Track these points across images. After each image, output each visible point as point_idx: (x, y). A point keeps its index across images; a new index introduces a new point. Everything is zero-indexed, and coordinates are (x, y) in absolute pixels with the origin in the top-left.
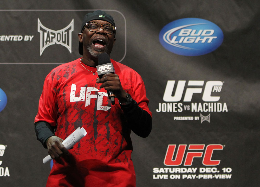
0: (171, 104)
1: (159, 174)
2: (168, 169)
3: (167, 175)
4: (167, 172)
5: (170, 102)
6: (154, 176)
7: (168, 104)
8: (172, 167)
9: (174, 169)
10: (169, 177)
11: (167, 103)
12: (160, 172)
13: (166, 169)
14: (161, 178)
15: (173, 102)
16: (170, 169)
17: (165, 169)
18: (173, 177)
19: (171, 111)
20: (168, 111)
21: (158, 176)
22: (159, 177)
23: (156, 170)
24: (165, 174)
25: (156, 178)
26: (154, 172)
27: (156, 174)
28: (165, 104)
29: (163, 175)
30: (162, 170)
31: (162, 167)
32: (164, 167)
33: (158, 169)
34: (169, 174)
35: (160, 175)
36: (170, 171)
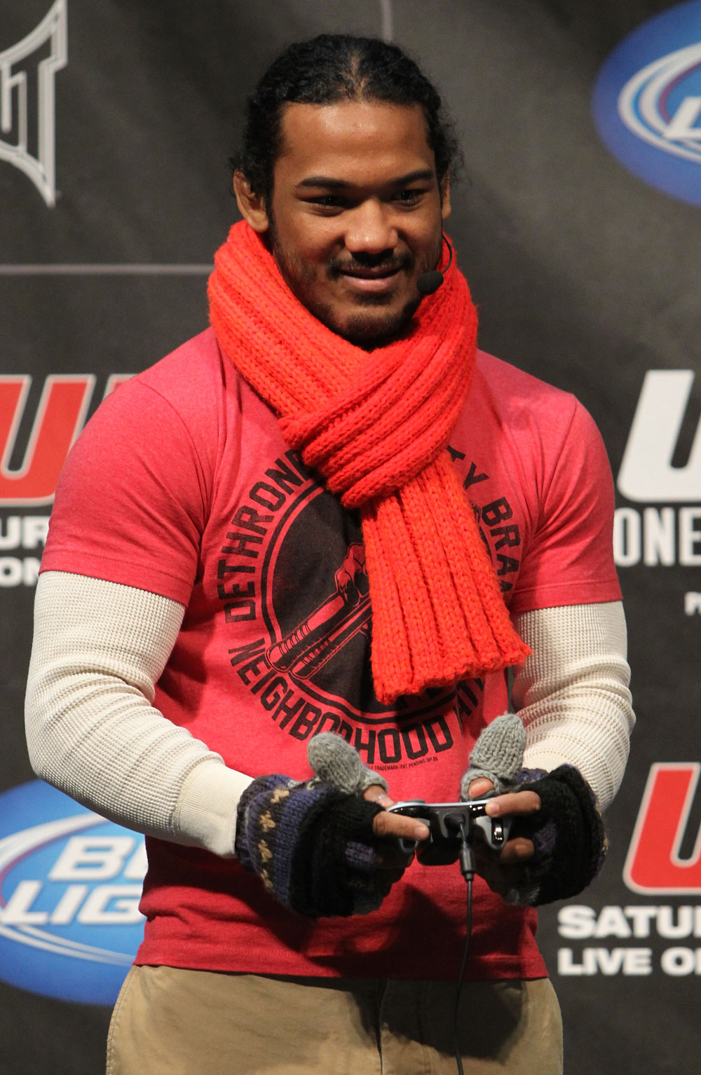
0: (668, 514)
1: (593, 942)
2: (649, 911)
3: (646, 952)
4: (642, 930)
5: (659, 506)
6: (565, 956)
7: (651, 515)
8: (675, 903)
9: (685, 912)
10: (656, 961)
11: (640, 507)
12: (603, 930)
13: (641, 915)
14: (610, 968)
15: (677, 506)
16: (664, 914)
17: (632, 911)
18: (679, 961)
19: (668, 559)
20: (651, 559)
21: (590, 955)
22: (593, 960)
23: (577, 922)
24: (632, 942)
25: (576, 970)
26: (567, 932)
27: (578, 947)
28: (633, 516)
29: (618, 953)
30: (612, 923)
31: (612, 904)
32: (626, 899)
33: (587, 912)
34: (656, 944)
35: (602, 953)
36: (666, 929)
